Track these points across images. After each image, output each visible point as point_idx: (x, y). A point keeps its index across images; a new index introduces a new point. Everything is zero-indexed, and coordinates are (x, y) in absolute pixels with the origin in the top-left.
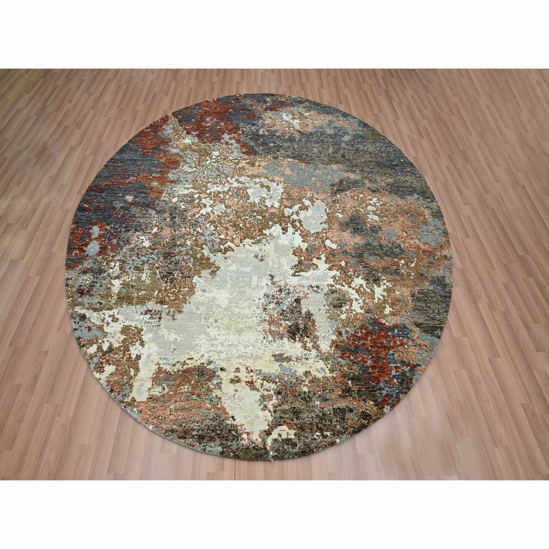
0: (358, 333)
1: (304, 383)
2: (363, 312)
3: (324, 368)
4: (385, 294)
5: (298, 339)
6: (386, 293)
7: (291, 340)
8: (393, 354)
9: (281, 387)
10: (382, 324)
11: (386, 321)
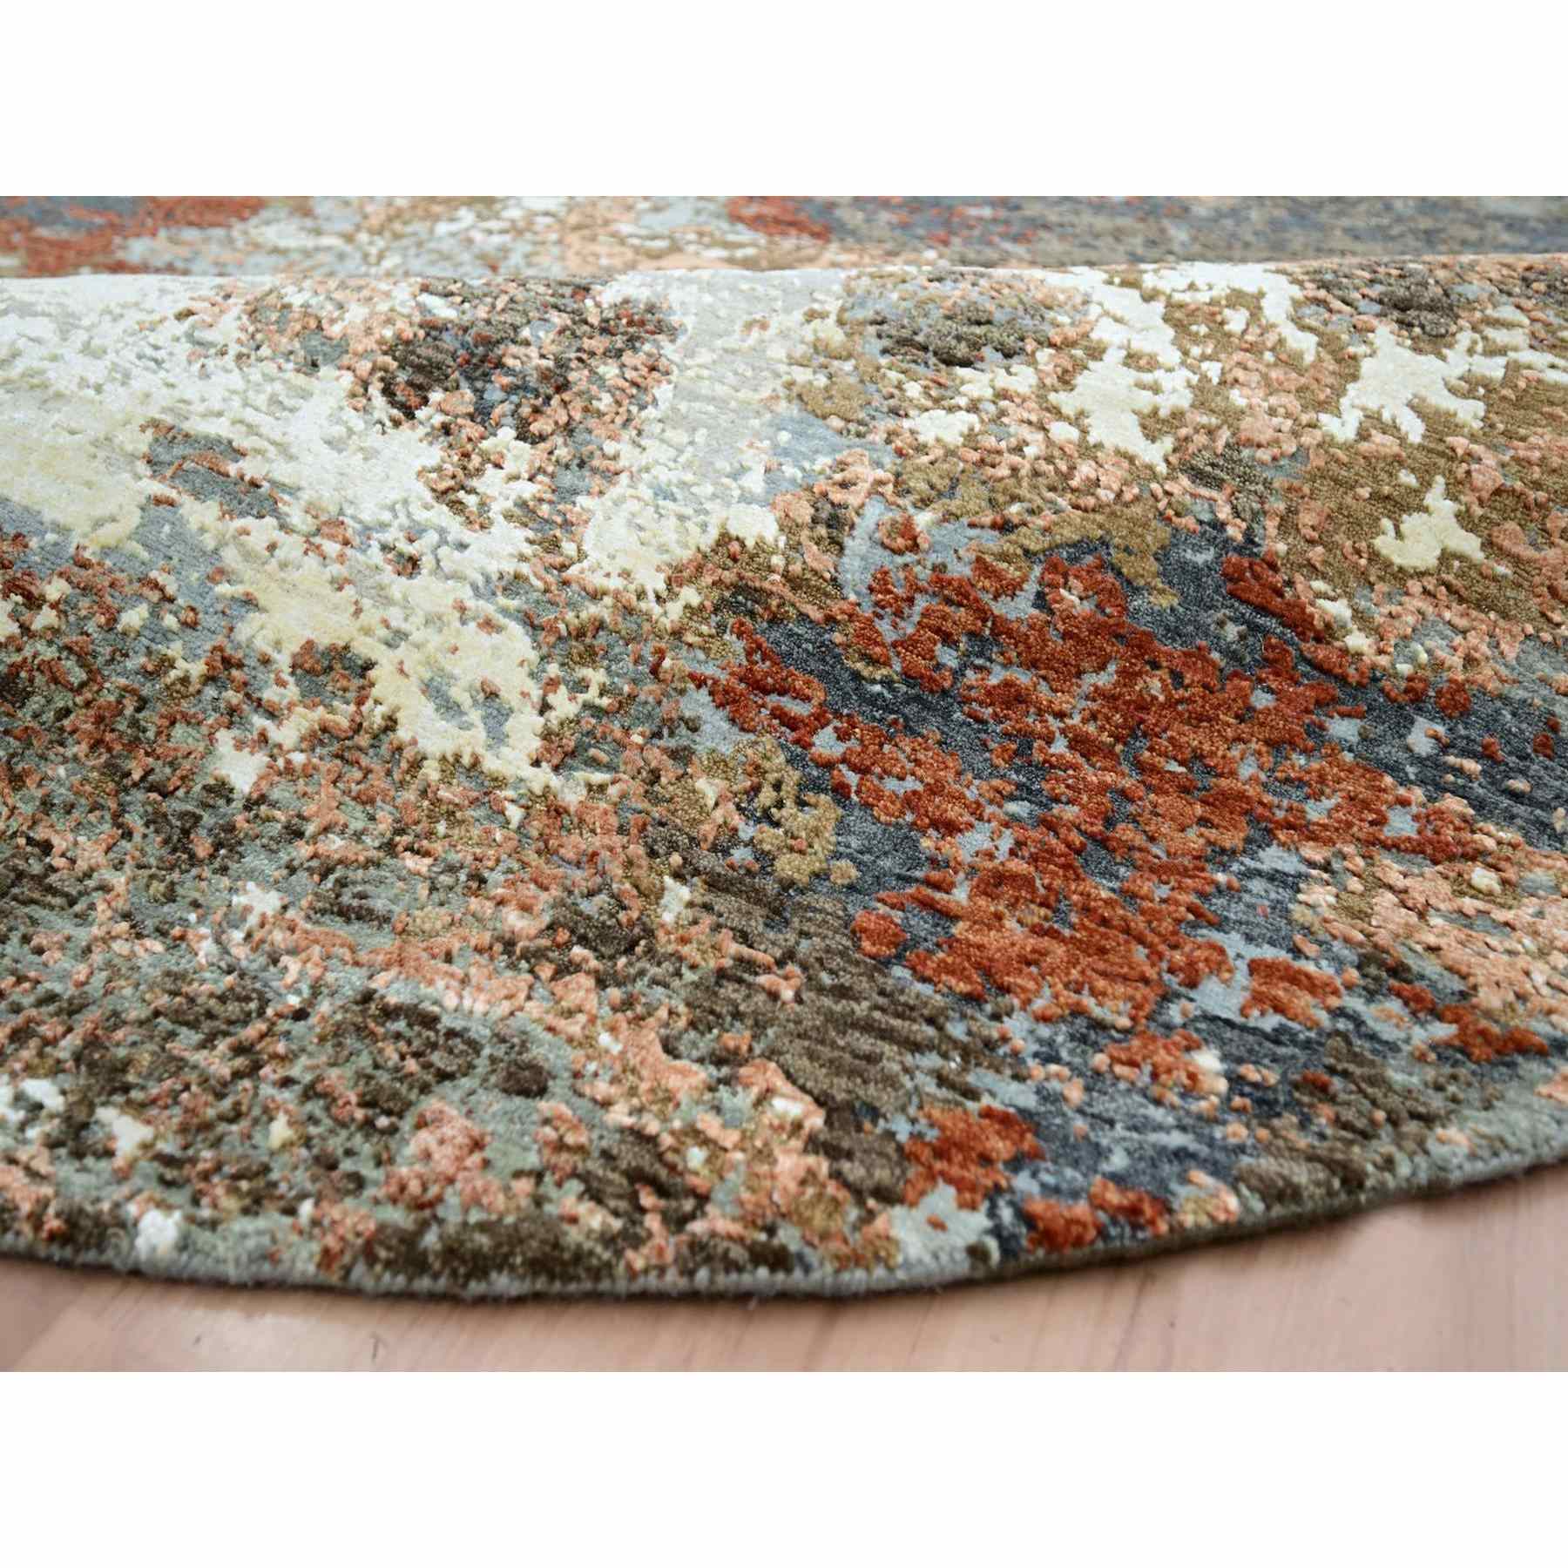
0: (1011, 589)
1: (259, 721)
2: (1154, 454)
3: (510, 696)
4: (1470, 412)
5: (438, 419)
6: (1479, 407)
7: (379, 401)
8: (1290, 882)
9: (49, 653)
10: (1298, 621)
11: (1360, 616)
